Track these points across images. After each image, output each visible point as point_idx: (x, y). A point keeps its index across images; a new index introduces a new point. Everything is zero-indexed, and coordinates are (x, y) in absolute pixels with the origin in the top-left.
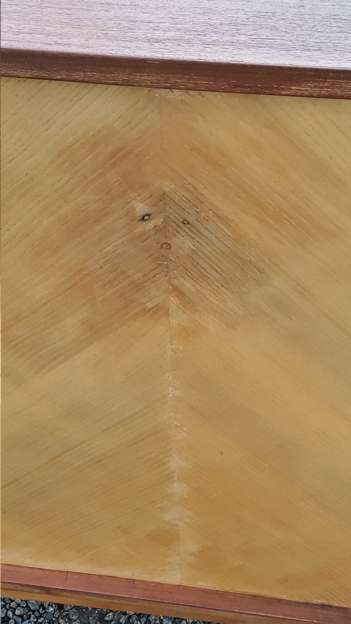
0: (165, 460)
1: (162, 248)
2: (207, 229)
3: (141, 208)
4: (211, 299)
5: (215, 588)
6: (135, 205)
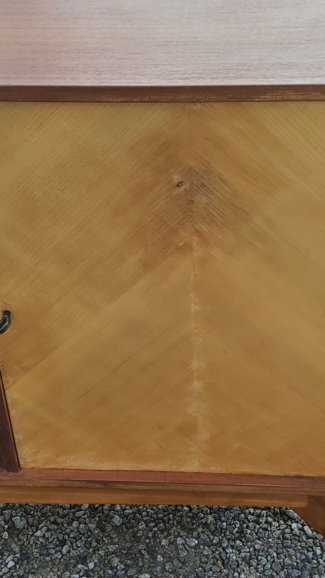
0: (188, 362)
1: (189, 203)
2: (215, 188)
3: (177, 178)
4: (218, 236)
5: (222, 471)
6: (174, 176)
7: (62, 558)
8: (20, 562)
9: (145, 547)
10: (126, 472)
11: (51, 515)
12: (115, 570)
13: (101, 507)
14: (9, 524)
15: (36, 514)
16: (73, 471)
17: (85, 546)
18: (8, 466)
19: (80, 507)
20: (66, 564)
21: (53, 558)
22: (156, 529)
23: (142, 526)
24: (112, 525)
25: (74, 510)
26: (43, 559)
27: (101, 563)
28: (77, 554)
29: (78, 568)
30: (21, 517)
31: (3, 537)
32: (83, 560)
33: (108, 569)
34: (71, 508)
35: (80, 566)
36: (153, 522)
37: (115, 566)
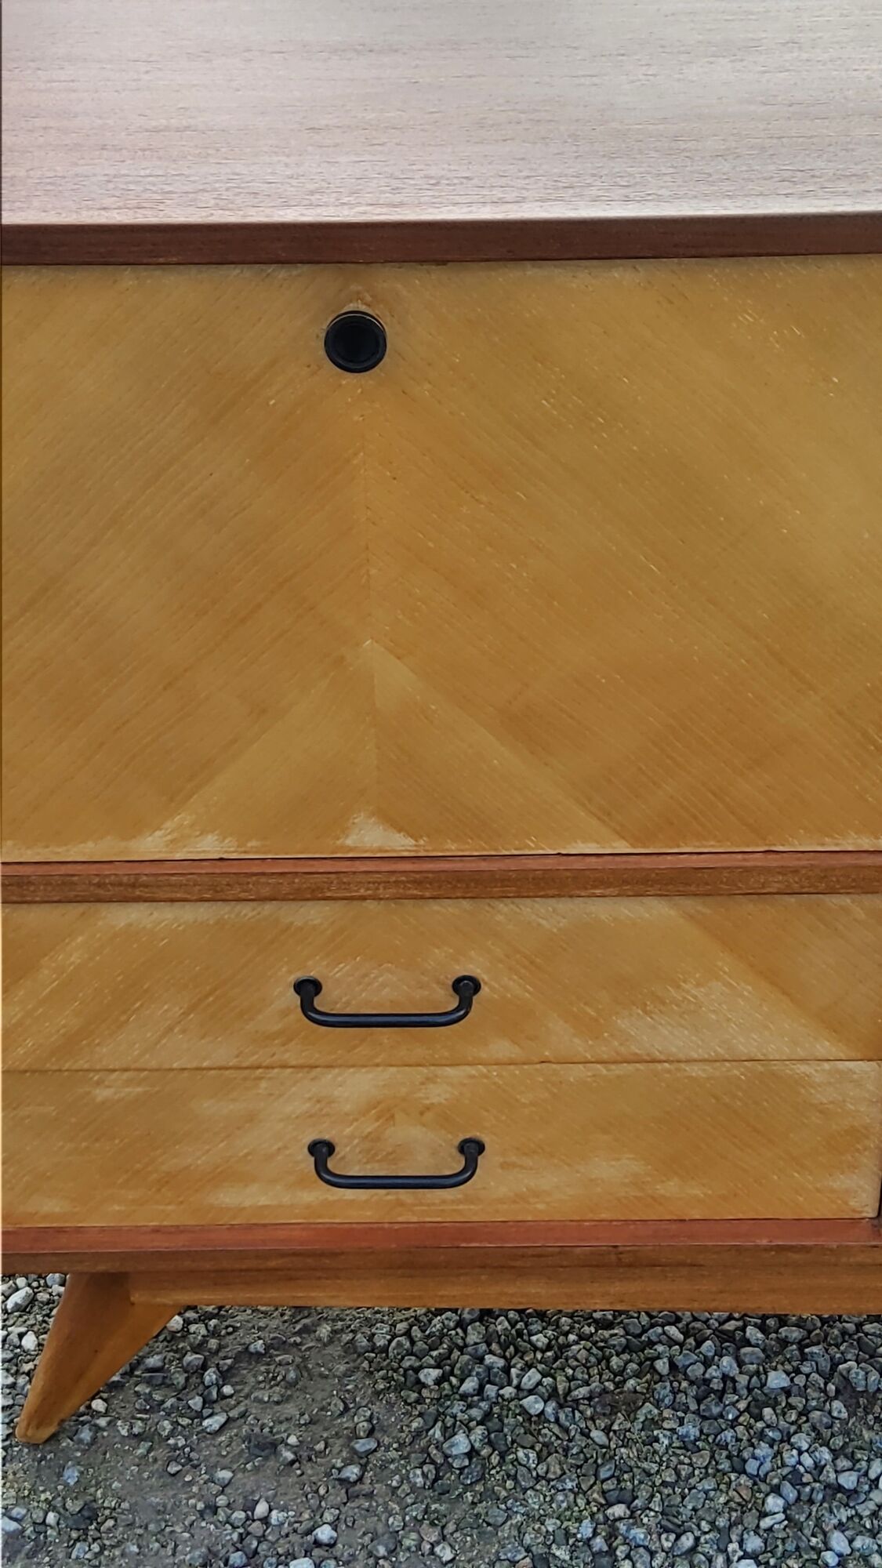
14: (836, 1381)
30: (858, 1362)
31: (834, 1414)
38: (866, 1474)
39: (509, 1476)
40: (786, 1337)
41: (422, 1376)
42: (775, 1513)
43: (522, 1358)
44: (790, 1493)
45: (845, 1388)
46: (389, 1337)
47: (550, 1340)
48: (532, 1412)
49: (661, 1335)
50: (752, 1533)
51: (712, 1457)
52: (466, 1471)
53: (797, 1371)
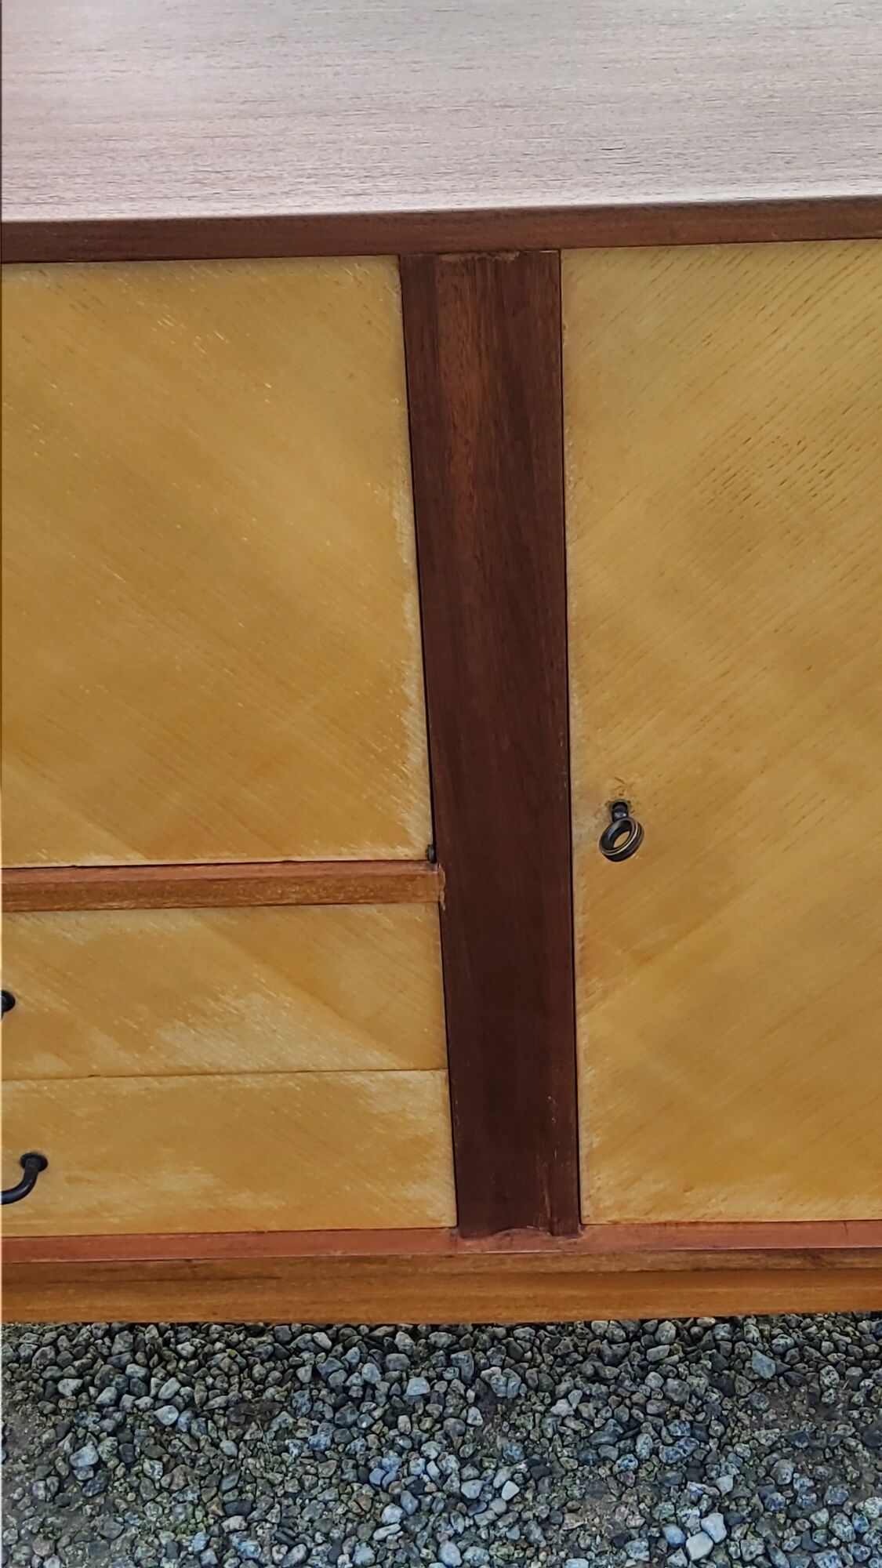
7: (639, 1467)
8: (532, 1482)
9: (854, 1430)
10: (864, 1226)
11: (581, 1358)
12: (790, 1492)
13: (709, 1332)
14: (477, 1386)
15: (539, 1359)
16: (720, 1227)
17: (693, 1435)
18: (556, 1220)
19: (654, 1333)
20: (656, 1483)
21: (616, 1469)
22: (868, 1382)
23: (829, 1377)
24: (750, 1377)
25: (639, 1344)
26: (591, 1472)
27: (749, 1476)
28: (679, 1456)
29: (690, 1491)
30: (503, 1368)
31: (469, 1421)
32: (699, 1469)
33: (772, 1492)
34: (629, 1340)
35: (694, 1486)
36: (853, 1365)
37: (788, 1481)
38: (491, 1484)
39: (132, 1488)
40: (435, 1342)
41: (60, 1387)
42: (391, 1524)
43: (164, 1367)
44: (409, 1502)
45: (486, 1394)
46: (34, 1347)
47: (196, 1348)
48: (165, 1422)
49: (309, 1341)
50: (364, 1544)
51: (339, 1467)
52: (89, 1483)
53: (440, 1377)
